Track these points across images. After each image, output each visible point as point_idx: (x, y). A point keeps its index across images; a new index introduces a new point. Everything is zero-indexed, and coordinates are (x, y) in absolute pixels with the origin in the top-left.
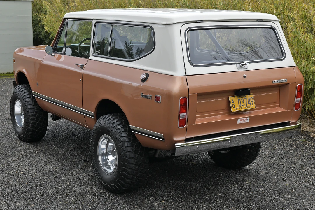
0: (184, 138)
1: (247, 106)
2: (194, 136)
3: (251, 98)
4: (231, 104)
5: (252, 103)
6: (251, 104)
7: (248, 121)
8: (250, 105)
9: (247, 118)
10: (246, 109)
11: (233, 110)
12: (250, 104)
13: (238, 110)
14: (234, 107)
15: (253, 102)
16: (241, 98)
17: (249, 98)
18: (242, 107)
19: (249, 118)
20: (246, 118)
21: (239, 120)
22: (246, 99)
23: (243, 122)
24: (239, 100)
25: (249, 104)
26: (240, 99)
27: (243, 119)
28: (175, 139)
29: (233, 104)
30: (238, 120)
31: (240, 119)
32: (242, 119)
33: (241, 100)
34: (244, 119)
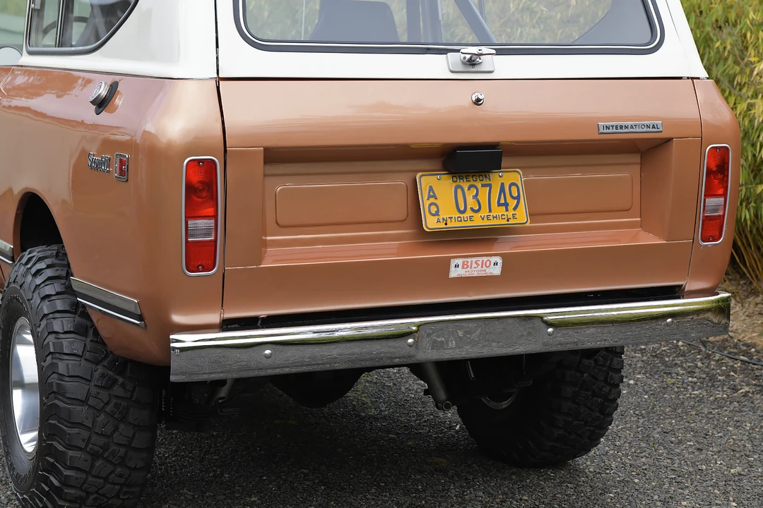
0: (214, 318)
1: (490, 211)
2: (263, 313)
3: (513, 184)
4: (425, 202)
5: (512, 203)
6: (511, 207)
7: (497, 271)
8: (507, 210)
9: (494, 259)
10: (486, 223)
11: (431, 223)
12: (504, 208)
13: (453, 225)
14: (437, 214)
15: (518, 198)
16: (469, 184)
17: (502, 184)
18: (469, 213)
19: (499, 260)
20: (485, 259)
21: (454, 262)
22: (490, 186)
23: (476, 274)
24: (459, 191)
25: (499, 205)
26: (465, 185)
27: (474, 260)
28: (178, 318)
29: (432, 200)
30: (453, 265)
31: (459, 261)
32: (469, 260)
33: (466, 189)
34: (480, 263)
